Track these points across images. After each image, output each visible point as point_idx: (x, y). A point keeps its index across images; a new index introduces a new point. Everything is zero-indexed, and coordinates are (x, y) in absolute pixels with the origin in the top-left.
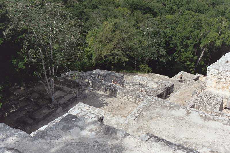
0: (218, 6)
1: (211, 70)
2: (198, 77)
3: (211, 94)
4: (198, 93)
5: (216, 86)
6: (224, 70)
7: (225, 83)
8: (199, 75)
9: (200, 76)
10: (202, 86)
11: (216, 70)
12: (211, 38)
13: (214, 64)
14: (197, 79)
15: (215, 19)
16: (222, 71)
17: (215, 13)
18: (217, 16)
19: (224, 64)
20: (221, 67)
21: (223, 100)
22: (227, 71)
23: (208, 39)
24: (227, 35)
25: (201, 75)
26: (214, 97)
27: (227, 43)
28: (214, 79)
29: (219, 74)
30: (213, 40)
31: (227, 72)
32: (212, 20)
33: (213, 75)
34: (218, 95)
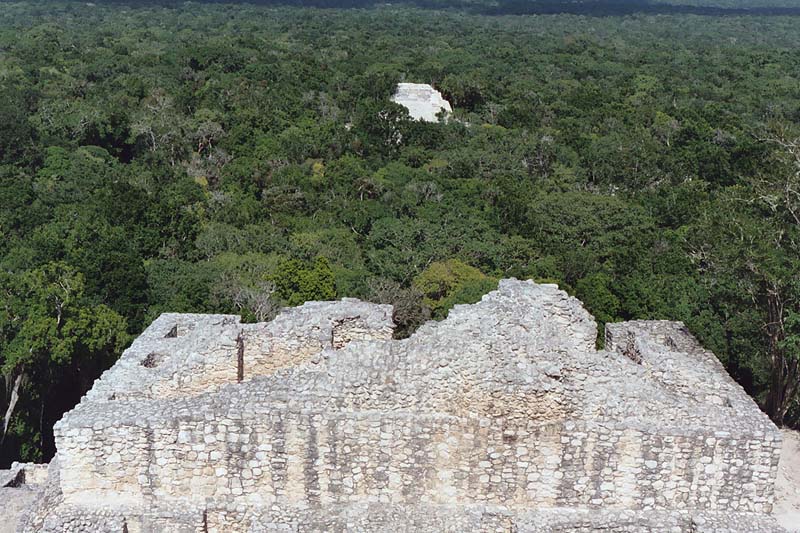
0: (37, 230)
1: (69, 434)
2: (21, 474)
3: (82, 514)
4: (36, 522)
5: (93, 484)
6: (109, 424)
7: (120, 465)
8: (22, 466)
9: (28, 468)
10: (46, 494)
11: (85, 431)
12: (35, 338)
13: (71, 411)
14: (18, 481)
15: (35, 272)
16: (105, 430)
17: (32, 251)
18: (39, 261)
19: (105, 406)
20: (100, 418)
21: (126, 524)
22: (120, 426)
23: (26, 342)
24: (84, 320)
25: (29, 466)
26: (96, 523)
27: (91, 346)
28: (84, 462)
29: (96, 440)
30: (43, 344)
31: (120, 430)
32: (24, 276)
33: (78, 449)
34: (107, 511)
